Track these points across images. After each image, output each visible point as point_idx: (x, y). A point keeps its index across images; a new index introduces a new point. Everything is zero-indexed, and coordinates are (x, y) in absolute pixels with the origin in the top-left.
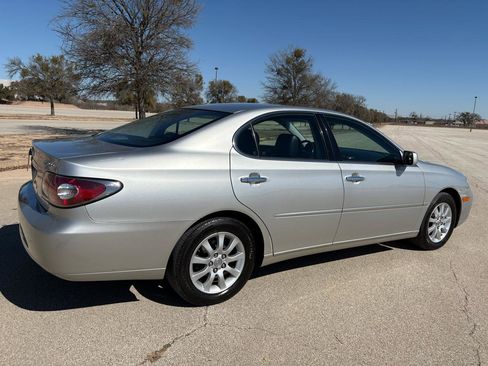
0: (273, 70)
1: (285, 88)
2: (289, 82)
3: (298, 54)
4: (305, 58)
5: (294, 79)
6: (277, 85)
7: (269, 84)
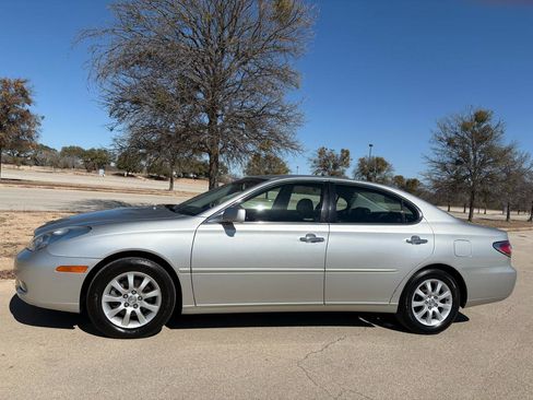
0: (441, 140)
1: (458, 162)
2: (465, 155)
3: (480, 118)
4: (492, 123)
5: (474, 150)
6: (447, 159)
7: (434, 158)
